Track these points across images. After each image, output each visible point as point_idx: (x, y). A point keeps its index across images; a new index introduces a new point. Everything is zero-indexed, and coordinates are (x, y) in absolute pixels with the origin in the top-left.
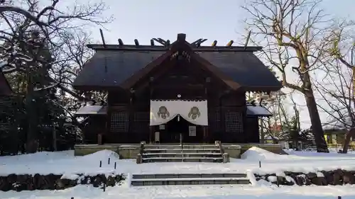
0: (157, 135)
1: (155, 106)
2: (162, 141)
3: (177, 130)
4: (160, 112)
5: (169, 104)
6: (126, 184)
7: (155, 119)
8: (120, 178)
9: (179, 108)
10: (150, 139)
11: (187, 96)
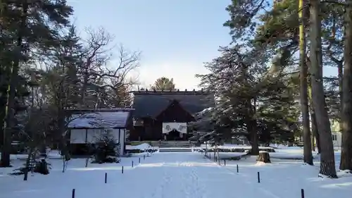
0: (165, 137)
1: (164, 125)
2: (168, 139)
3: (174, 135)
4: (167, 128)
5: (170, 124)
6: (158, 152)
7: (164, 131)
8: (156, 150)
9: (175, 126)
10: (162, 139)
11: (178, 121)
